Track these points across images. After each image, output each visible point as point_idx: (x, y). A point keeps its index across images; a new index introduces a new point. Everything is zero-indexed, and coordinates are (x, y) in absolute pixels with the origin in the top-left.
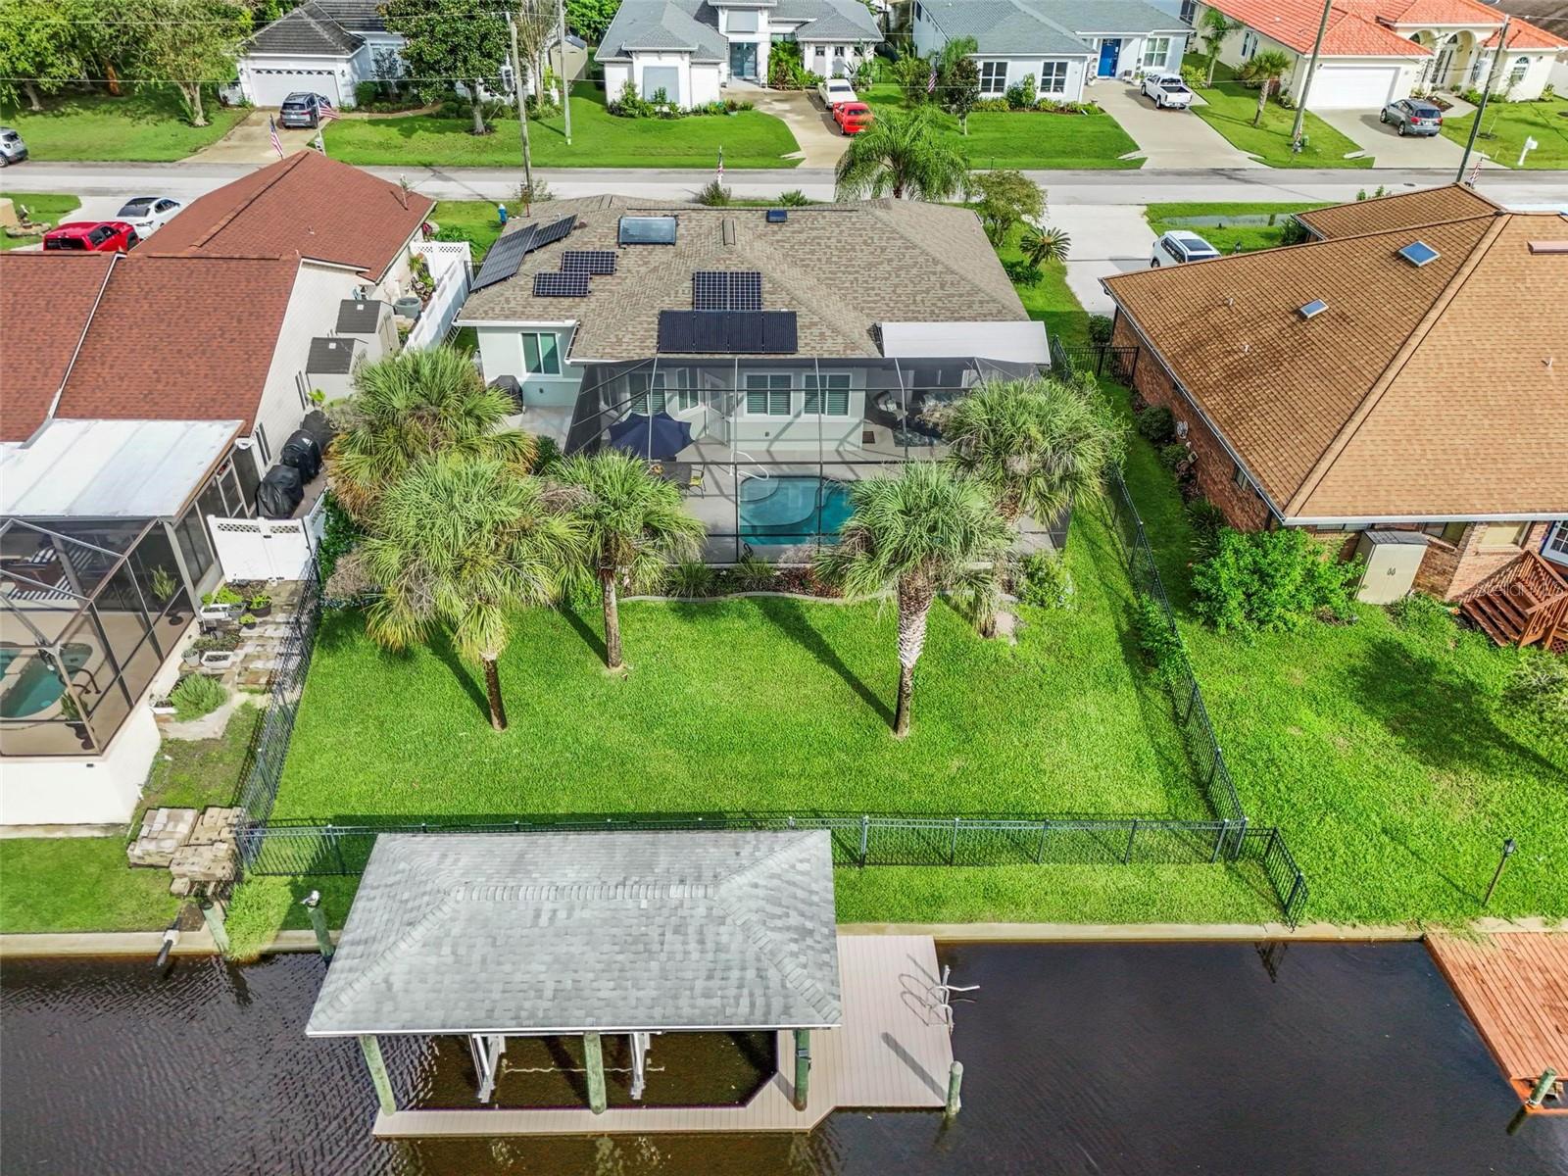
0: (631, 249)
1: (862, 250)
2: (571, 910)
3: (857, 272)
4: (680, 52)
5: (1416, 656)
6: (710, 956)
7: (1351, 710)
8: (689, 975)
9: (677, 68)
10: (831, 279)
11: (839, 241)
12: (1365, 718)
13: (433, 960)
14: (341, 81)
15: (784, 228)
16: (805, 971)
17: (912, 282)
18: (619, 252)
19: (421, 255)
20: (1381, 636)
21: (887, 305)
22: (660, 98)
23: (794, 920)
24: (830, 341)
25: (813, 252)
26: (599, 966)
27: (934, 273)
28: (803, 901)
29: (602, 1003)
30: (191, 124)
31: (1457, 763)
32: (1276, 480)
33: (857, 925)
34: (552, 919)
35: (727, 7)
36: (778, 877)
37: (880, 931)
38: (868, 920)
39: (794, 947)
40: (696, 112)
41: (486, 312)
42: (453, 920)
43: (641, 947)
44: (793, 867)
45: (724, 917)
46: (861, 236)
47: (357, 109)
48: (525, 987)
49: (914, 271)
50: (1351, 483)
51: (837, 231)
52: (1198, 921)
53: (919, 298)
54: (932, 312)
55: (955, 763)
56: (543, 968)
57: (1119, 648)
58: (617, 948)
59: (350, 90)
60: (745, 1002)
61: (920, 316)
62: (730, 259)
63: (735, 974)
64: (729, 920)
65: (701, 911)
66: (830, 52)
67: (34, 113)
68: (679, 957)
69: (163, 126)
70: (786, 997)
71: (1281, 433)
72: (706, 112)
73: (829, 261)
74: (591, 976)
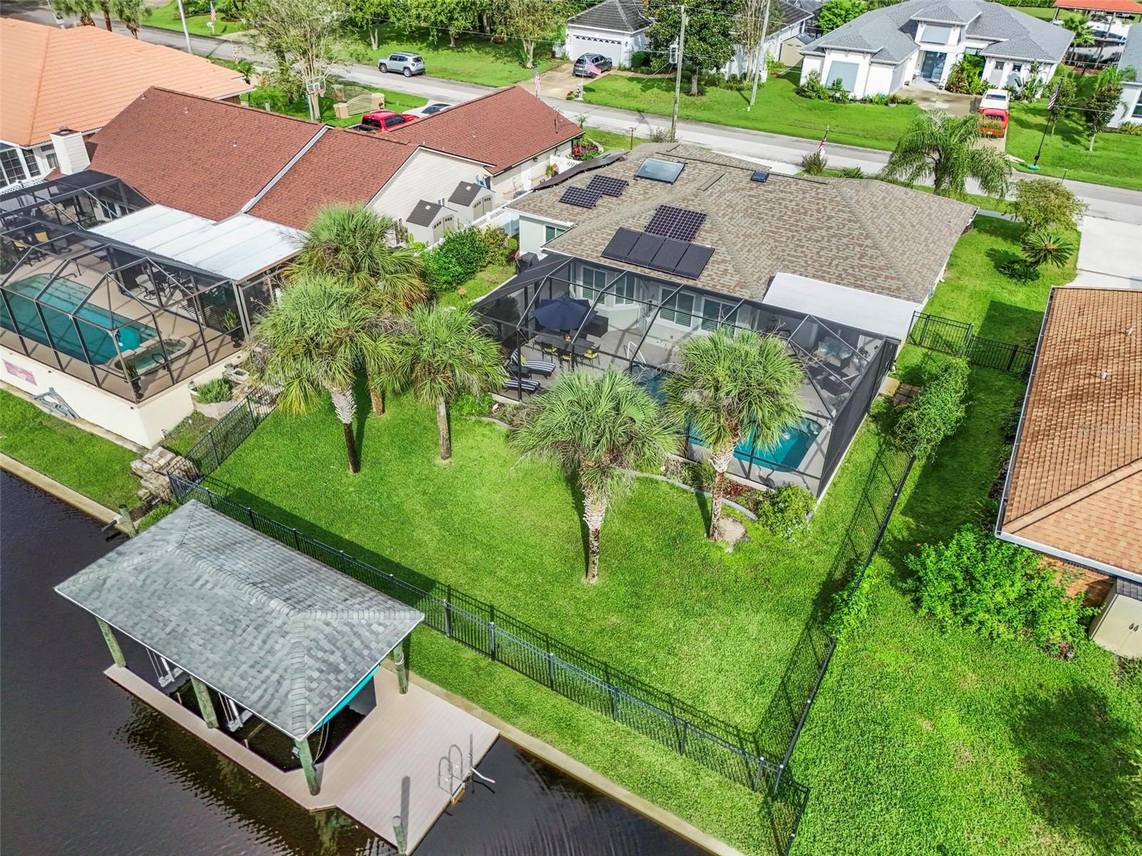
0: (641, 182)
1: (811, 216)
2: (215, 585)
3: (797, 231)
4: (863, 52)
5: (1114, 715)
6: (262, 653)
7: (1001, 733)
8: (243, 658)
9: (858, 65)
10: (773, 232)
11: (797, 205)
12: (1007, 745)
13: (132, 579)
14: (624, 48)
15: (762, 187)
16: (308, 693)
17: (837, 248)
18: (632, 182)
19: (555, 166)
20: (1093, 683)
21: (806, 262)
22: (837, 85)
23: (335, 658)
24: (729, 277)
25: (771, 209)
26: (204, 628)
27: (861, 245)
28: (354, 650)
29: (189, 651)
30: (524, 67)
31: (1073, 830)
32: (1024, 496)
33: (459, 698)
34: (203, 585)
35: (925, 22)
36: (351, 626)
37: (468, 709)
38: (468, 698)
39: (316, 674)
40: (864, 101)
41: (524, 206)
42: (157, 561)
43: (232, 627)
44: (369, 625)
45: (288, 633)
46: (818, 204)
47: (629, 70)
48: (161, 619)
49: (845, 240)
50: (1092, 524)
51: (801, 196)
52: (704, 829)
53: (835, 262)
54: (840, 276)
55: (614, 619)
56: (178, 613)
57: (817, 590)
58: (220, 621)
59: (628, 56)
60: (259, 692)
61: (827, 276)
62: (693, 200)
63: (267, 672)
64: (288, 637)
65: (278, 622)
66: (1008, 67)
67: (449, 48)
68: (246, 644)
69: (509, 66)
70: (283, 703)
71: (1066, 457)
72: (871, 101)
73: (780, 219)
74: (196, 630)
